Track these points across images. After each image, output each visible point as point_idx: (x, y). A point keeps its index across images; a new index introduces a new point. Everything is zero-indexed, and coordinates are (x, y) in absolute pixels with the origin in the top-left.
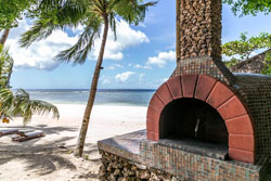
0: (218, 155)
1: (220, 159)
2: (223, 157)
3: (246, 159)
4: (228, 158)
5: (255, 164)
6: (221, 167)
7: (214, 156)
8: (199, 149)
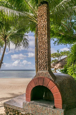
0: (51, 107)
1: (52, 108)
2: (53, 107)
3: (60, 107)
4: (54, 108)
5: (62, 109)
6: (52, 111)
7: (50, 107)
8: (45, 105)
